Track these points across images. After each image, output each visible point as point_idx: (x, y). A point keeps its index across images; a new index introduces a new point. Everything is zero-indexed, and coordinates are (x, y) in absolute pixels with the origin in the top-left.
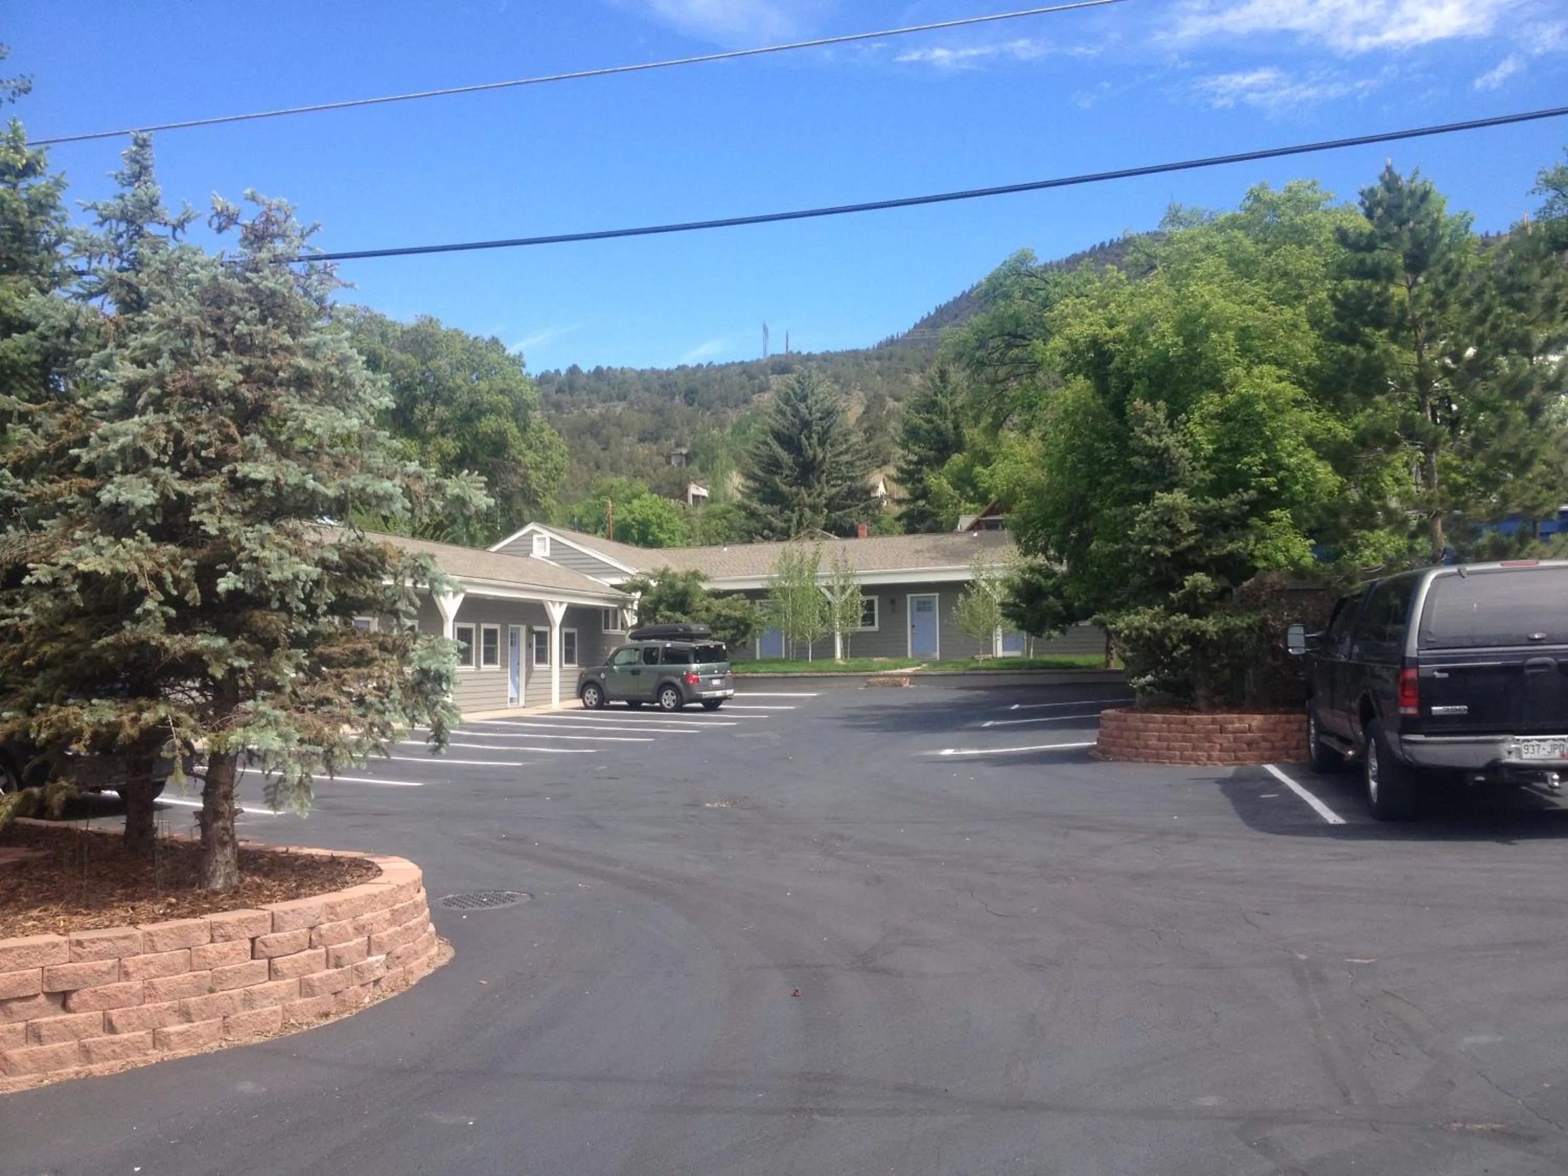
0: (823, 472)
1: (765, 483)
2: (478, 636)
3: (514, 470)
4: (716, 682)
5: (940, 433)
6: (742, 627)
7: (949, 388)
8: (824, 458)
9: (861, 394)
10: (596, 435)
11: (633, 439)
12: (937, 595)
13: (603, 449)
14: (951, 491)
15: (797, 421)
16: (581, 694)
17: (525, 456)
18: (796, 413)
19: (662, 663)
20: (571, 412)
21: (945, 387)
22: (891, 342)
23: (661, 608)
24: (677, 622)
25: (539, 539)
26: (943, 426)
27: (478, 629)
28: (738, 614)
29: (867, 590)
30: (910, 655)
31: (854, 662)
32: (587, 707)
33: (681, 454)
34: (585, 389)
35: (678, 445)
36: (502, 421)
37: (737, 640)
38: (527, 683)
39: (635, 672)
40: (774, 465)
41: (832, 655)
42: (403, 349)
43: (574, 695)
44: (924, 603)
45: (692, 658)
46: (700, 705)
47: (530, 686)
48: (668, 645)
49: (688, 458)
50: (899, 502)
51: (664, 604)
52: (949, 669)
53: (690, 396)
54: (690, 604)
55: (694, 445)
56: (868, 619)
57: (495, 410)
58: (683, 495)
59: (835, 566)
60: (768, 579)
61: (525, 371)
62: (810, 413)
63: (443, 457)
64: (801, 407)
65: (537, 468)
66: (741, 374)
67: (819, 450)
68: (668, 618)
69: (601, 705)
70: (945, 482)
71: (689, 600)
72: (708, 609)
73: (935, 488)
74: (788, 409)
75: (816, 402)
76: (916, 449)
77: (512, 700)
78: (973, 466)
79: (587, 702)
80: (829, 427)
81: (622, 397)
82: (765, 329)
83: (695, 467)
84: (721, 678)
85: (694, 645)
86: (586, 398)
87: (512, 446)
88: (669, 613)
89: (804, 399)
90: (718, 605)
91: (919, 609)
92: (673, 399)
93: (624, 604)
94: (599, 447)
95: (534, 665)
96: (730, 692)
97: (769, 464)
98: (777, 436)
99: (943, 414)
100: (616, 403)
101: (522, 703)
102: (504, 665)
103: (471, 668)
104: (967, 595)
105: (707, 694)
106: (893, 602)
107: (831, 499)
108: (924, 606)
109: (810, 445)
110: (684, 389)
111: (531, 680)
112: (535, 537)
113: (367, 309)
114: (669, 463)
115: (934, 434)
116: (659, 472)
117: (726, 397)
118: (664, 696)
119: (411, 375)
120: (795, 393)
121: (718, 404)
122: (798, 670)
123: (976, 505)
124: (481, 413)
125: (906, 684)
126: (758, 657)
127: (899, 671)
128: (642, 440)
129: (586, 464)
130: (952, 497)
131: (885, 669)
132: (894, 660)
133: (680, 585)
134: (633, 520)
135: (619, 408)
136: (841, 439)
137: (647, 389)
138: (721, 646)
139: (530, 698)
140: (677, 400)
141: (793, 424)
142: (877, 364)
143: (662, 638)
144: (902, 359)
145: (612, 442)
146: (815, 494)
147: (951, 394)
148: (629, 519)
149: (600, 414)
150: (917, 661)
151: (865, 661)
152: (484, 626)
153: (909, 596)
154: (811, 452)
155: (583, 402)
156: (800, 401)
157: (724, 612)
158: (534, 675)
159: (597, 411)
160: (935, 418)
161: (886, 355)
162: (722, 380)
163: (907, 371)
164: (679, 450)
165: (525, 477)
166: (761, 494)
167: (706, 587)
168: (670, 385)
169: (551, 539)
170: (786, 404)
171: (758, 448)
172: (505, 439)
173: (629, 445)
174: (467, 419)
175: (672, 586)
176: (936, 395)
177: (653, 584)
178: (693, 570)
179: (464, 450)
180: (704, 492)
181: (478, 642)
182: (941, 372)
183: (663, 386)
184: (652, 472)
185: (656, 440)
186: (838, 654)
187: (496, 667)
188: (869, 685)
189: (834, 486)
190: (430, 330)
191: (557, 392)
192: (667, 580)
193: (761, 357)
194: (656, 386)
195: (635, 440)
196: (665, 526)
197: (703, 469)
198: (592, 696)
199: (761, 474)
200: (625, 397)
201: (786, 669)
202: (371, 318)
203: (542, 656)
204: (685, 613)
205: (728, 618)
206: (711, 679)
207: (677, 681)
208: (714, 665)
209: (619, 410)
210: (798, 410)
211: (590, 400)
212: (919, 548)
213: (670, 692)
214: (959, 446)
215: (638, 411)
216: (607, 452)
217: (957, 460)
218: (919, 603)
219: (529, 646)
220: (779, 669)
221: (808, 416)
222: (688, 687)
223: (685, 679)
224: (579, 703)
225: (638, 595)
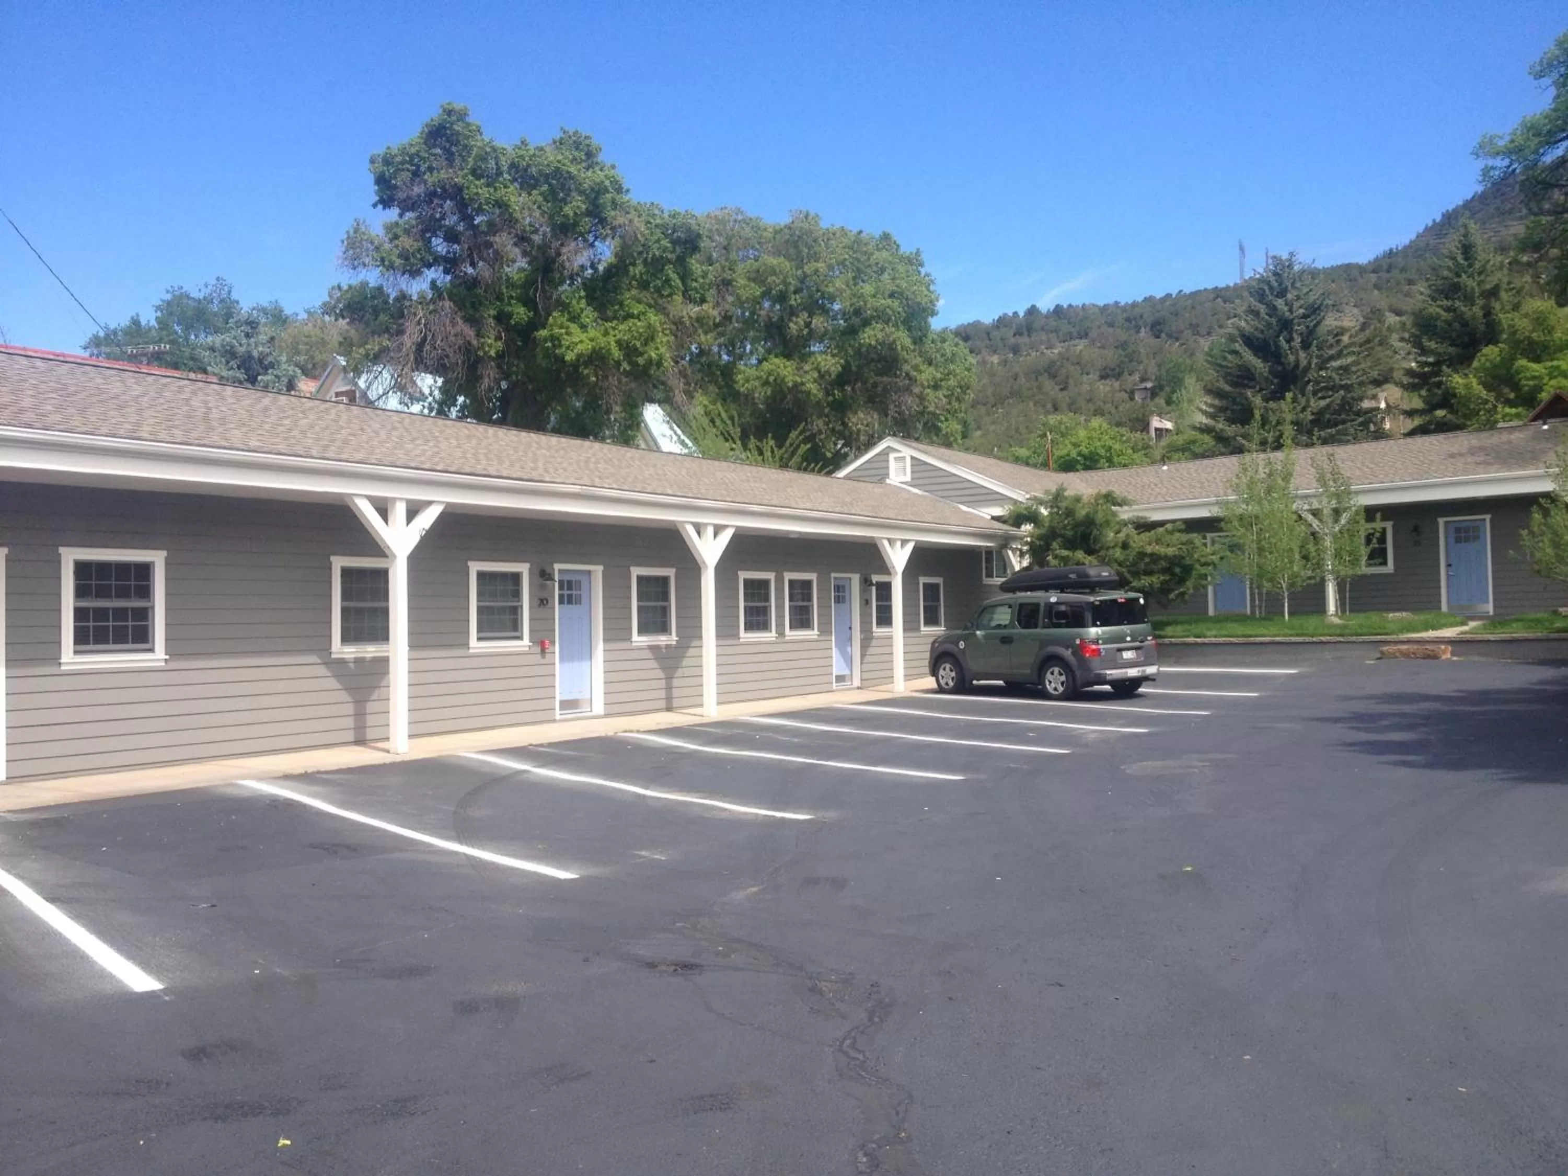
0: (1309, 381)
1: (1234, 400)
2: (779, 590)
3: (908, 389)
4: (1128, 655)
5: (1465, 324)
6: (1177, 570)
7: (1477, 265)
8: (1309, 363)
9: (1355, 311)
10: (1053, 376)
11: (1094, 376)
12: (1488, 517)
13: (1062, 390)
14: (1484, 393)
15: (1274, 321)
16: (934, 672)
17: (920, 372)
18: (1273, 309)
19: (1044, 627)
20: (1029, 354)
21: (1470, 266)
22: (1390, 254)
23: (1055, 545)
24: (1078, 564)
25: (896, 459)
26: (1468, 314)
27: (779, 580)
28: (1171, 551)
29: (1371, 512)
30: (1444, 607)
31: (1356, 621)
32: (941, 690)
33: (1146, 389)
34: (1043, 329)
35: (1143, 380)
36: (890, 329)
37: (1170, 591)
38: (863, 656)
39: (1006, 640)
40: (1244, 378)
41: (1321, 608)
42: (777, 253)
43: (927, 670)
44: (1467, 530)
45: (1089, 617)
46: (1107, 687)
47: (867, 659)
48: (1053, 600)
49: (1153, 393)
50: (1410, 414)
51: (1059, 540)
52: (1517, 632)
53: (1157, 328)
54: (1096, 540)
55: (1158, 379)
56: (1378, 555)
57: (881, 316)
58: (1145, 427)
59: (1322, 480)
60: (1217, 503)
61: (923, 271)
62: (1291, 311)
63: (822, 376)
64: (1280, 303)
65: (936, 387)
66: (1215, 299)
67: (1302, 355)
68: (1065, 560)
69: (963, 686)
70: (1474, 382)
71: (1095, 532)
72: (1125, 546)
73: (1461, 391)
74: (1262, 309)
75: (1298, 297)
76: (1433, 345)
77: (840, 679)
78: (1513, 359)
79: (942, 682)
80: (1316, 326)
81: (1084, 335)
82: (1242, 249)
83: (1160, 401)
84: (1137, 649)
85: (1092, 599)
86: (1044, 338)
87: (906, 361)
88: (1065, 553)
89: (1282, 294)
90: (1141, 541)
91: (1458, 540)
92: (1138, 332)
93: (1005, 542)
94: (1057, 388)
95: (875, 628)
96: (1151, 670)
97: (1238, 377)
98: (1249, 341)
99: (1469, 299)
100: (1077, 341)
101: (857, 682)
102: (825, 630)
103: (770, 636)
104: (1546, 513)
105: (1114, 673)
106: (1416, 529)
107: (1320, 413)
108: (1463, 535)
109: (1291, 348)
110: (1150, 319)
111: (871, 650)
112: (892, 456)
113: (739, 211)
114: (1132, 399)
115: (1456, 325)
116: (1121, 408)
117: (1198, 326)
118: (1048, 675)
119: (785, 282)
120: (1271, 288)
121: (1187, 333)
122: (1266, 633)
123: (1520, 409)
124: (866, 323)
125: (1447, 654)
126: (1211, 612)
127: (1431, 634)
128: (1103, 377)
129: (1044, 406)
130: (1486, 402)
131: (1408, 631)
132: (1423, 617)
133: (1081, 513)
134: (1079, 454)
135: (1080, 345)
136: (1331, 339)
137: (1111, 325)
138: (1137, 600)
139: (866, 676)
140: (1143, 333)
141: (1269, 325)
142: (1373, 277)
143: (1046, 588)
144: (1403, 270)
145: (1071, 381)
146: (1299, 408)
147: (1480, 273)
148: (1074, 454)
149: (1060, 353)
150: (1459, 619)
151: (1374, 618)
152: (788, 576)
153: (1441, 521)
154: (1292, 358)
155: (1041, 343)
156: (1277, 296)
157: (1149, 550)
158: (874, 643)
159: (1056, 351)
160: (1458, 304)
161: (1385, 267)
162: (1193, 308)
163: (1411, 282)
164: (1143, 385)
165: (921, 398)
166: (1229, 413)
167: (1125, 513)
168: (1135, 319)
169: (912, 458)
170: (1260, 302)
171: (1225, 358)
172: (895, 350)
173: (1091, 384)
174: (852, 331)
175: (1069, 513)
176: (1458, 276)
177: (1044, 512)
178: (1104, 491)
179: (846, 368)
180: (1169, 425)
181: (779, 598)
182: (1464, 246)
183: (1128, 320)
184: (1113, 411)
185: (1118, 376)
186: (1332, 607)
187: (812, 634)
188: (1382, 656)
189: (1323, 398)
190: (806, 226)
191: (1015, 335)
192: (1063, 505)
193: (1238, 281)
194: (1120, 319)
195: (1096, 377)
196: (1115, 459)
197: (1169, 402)
198: (948, 674)
199: (1227, 388)
200: (1087, 334)
201: (1249, 632)
202: (744, 221)
203: (885, 618)
204: (1090, 552)
205: (1155, 558)
206: (1120, 650)
207: (1067, 653)
208: (1126, 628)
209: (1080, 348)
210: (1274, 308)
211: (1049, 340)
212: (1454, 450)
213: (1056, 670)
214: (1491, 335)
215: (1099, 348)
216: (1065, 393)
217: (1490, 353)
218: (1458, 530)
219: (866, 602)
220: (1236, 632)
221: (1287, 314)
222: (1082, 662)
223: (1080, 650)
224: (931, 682)
225: (1027, 528)
